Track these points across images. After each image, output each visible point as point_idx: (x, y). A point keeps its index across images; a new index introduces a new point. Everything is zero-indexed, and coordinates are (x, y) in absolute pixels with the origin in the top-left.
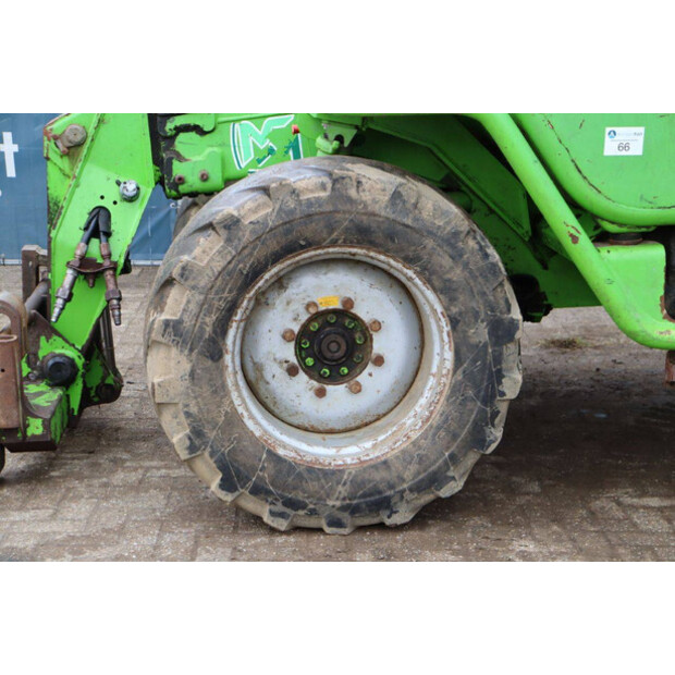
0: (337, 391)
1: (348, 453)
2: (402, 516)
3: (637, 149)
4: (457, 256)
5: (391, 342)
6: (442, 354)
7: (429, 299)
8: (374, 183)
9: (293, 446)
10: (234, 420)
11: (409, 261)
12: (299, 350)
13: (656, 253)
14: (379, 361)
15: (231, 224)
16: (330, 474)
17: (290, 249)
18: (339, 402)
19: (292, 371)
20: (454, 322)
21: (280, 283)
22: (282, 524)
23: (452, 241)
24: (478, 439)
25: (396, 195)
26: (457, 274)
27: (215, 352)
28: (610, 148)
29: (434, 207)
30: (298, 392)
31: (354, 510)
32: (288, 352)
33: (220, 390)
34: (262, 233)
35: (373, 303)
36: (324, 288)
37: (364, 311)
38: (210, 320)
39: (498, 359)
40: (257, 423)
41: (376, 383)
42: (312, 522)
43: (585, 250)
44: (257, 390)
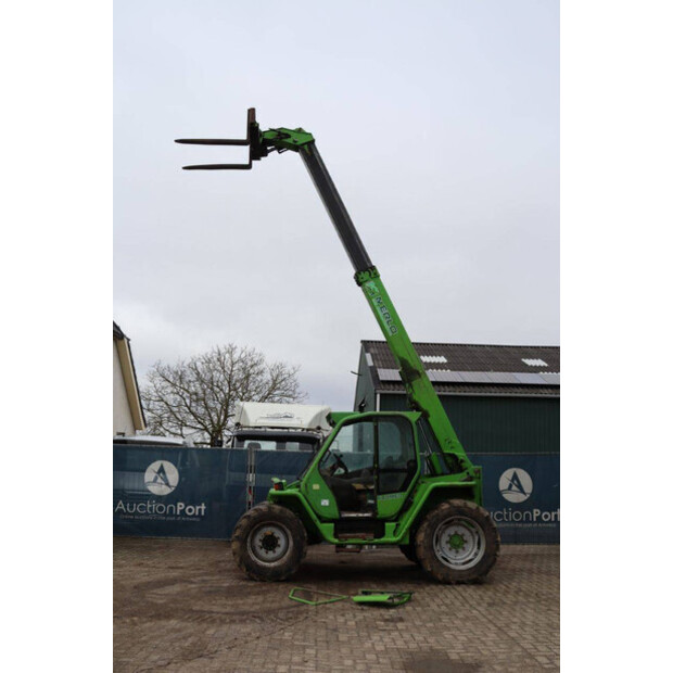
0: (271, 552)
1: (273, 564)
2: (283, 578)
3: (327, 504)
4: (293, 523)
5: (282, 542)
6: (291, 543)
7: (289, 532)
8: (277, 508)
9: (260, 563)
10: (249, 556)
11: (285, 524)
12: (263, 544)
13: (332, 525)
14: (279, 546)
15: (249, 516)
16: (269, 568)
17: (261, 522)
18: (271, 555)
19: (261, 548)
20: (293, 537)
21: (259, 529)
22: (258, 579)
23: (292, 520)
25: (281, 511)
26: (293, 526)
27: (245, 542)
28: (323, 504)
29: (289, 513)
30: (262, 552)
31: (273, 577)
32: (260, 544)
33: (246, 550)
35: (278, 533)
36: (268, 530)
37: (276, 535)
38: (244, 536)
40: (253, 558)
41: (279, 550)
43: (318, 523)
44: (254, 551)
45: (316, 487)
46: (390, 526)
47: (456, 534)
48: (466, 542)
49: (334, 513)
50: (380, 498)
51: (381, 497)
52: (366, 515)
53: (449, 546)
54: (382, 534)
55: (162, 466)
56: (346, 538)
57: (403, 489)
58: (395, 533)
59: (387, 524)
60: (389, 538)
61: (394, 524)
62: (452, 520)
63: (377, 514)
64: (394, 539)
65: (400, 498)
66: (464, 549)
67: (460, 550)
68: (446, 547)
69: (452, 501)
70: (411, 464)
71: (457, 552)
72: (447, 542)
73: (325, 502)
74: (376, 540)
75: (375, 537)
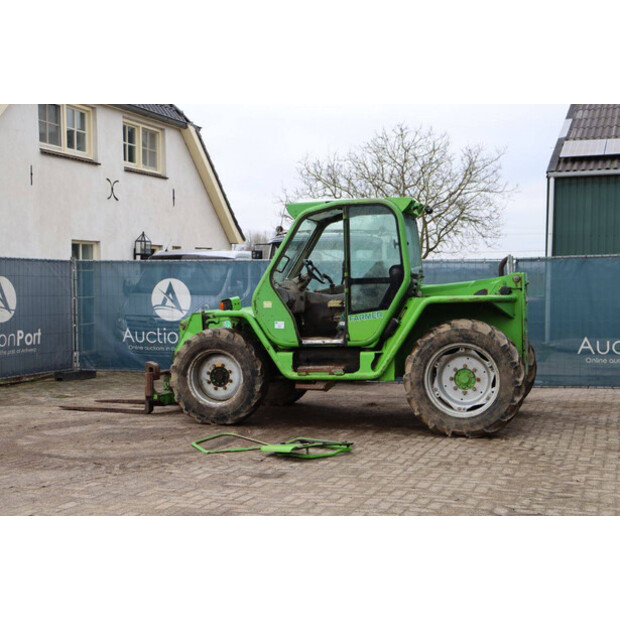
0: (221, 389)
3: (283, 327)
4: (242, 353)
5: (234, 376)
6: (242, 380)
9: (204, 401)
10: (189, 392)
11: (232, 353)
12: (211, 378)
13: (291, 354)
14: (231, 381)
15: (189, 342)
17: (202, 349)
19: (209, 383)
20: (243, 370)
21: (206, 359)
22: (200, 421)
23: (242, 349)
24: (248, 402)
26: (242, 357)
27: (184, 373)
28: (276, 326)
30: (210, 388)
31: (217, 419)
32: (208, 378)
33: (185, 384)
34: (196, 345)
35: (229, 365)
36: (218, 361)
37: (227, 368)
38: (183, 366)
39: (254, 380)
40: (196, 394)
41: (230, 387)
42: (208, 421)
43: (271, 352)
44: (200, 387)
45: (268, 304)
46: (366, 357)
47: (465, 368)
48: (479, 380)
49: (292, 338)
50: (352, 318)
51: (353, 316)
52: (335, 341)
53: (453, 384)
54: (354, 366)
55: (170, 285)
56: (307, 372)
57: (384, 306)
58: (374, 365)
59: (362, 354)
60: (365, 372)
61: (371, 355)
62: (456, 349)
63: (349, 339)
64: (371, 374)
65: (380, 318)
66: (475, 390)
67: (470, 391)
68: (449, 386)
69: (453, 322)
70: (395, 271)
71: (465, 393)
72: (452, 379)
73: (280, 325)
74: (348, 376)
75: (346, 371)
